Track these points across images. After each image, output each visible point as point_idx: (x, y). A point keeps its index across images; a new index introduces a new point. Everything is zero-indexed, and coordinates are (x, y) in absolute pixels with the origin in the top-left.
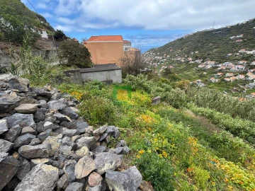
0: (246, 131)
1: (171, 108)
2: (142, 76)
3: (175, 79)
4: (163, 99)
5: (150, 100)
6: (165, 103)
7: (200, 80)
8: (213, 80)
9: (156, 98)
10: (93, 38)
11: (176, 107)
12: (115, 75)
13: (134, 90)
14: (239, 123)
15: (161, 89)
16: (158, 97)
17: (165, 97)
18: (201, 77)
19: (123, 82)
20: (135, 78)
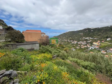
0: (89, 67)
1: (61, 60)
2: (49, 46)
3: (63, 47)
4: (58, 56)
5: (51, 57)
6: (58, 58)
7: (73, 48)
8: (77, 48)
9: (54, 56)
10: (27, 30)
11: (63, 59)
12: (36, 46)
13: (44, 53)
14: (86, 63)
15: (57, 51)
16: (55, 55)
17: (59, 55)
18: (73, 47)
19: (40, 49)
20: (45, 47)
